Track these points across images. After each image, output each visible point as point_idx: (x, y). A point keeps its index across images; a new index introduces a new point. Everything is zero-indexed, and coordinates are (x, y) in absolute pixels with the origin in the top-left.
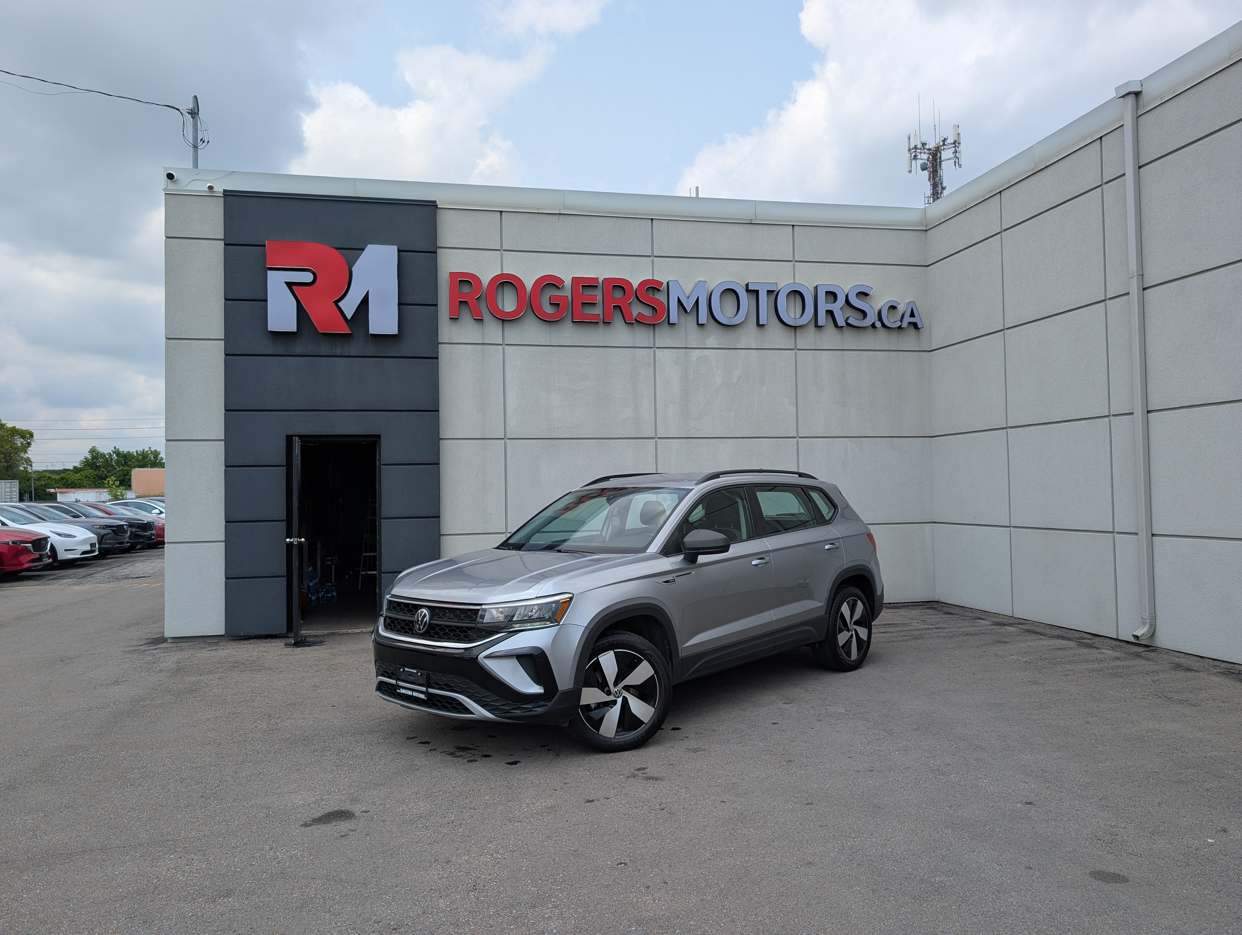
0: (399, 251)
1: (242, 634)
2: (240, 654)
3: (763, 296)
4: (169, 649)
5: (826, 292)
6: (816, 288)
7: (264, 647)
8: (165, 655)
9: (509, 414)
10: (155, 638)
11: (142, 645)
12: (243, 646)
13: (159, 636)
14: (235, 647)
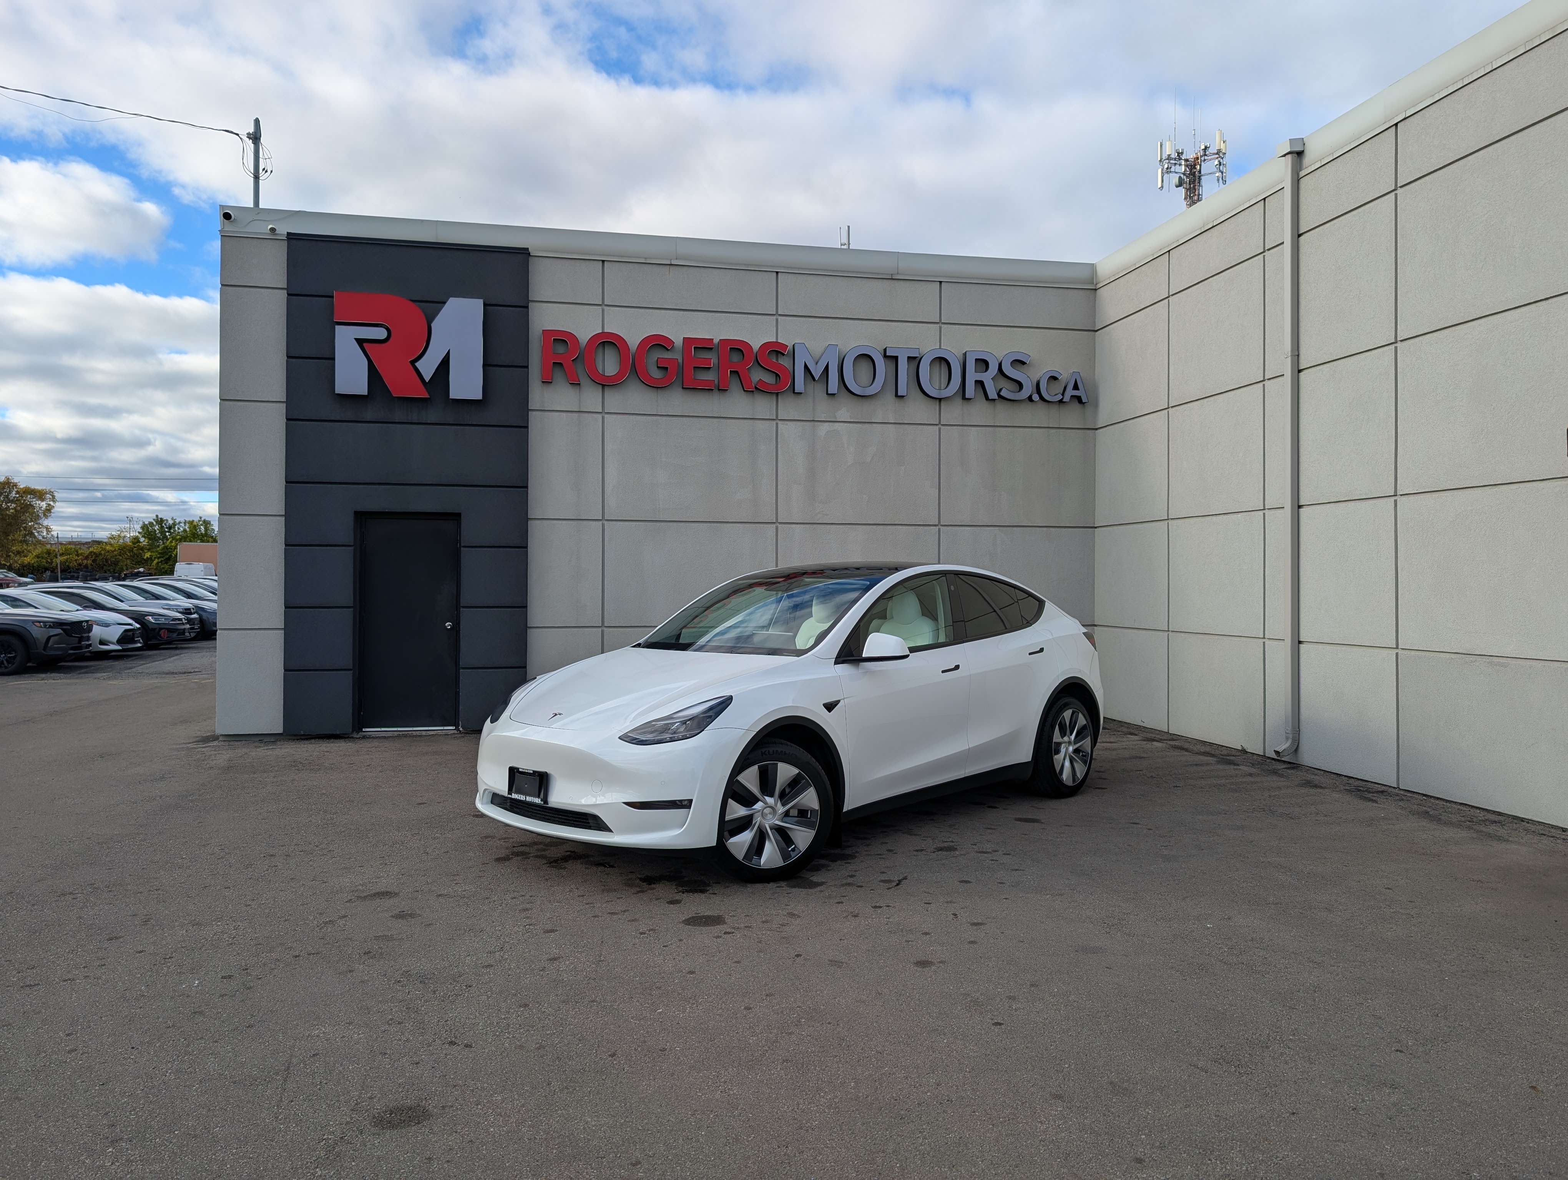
0: (485, 305)
1: (302, 733)
2: (299, 753)
3: (902, 362)
4: (220, 747)
5: (976, 359)
6: (965, 354)
7: (326, 747)
8: (216, 753)
9: (608, 491)
10: (205, 736)
11: (190, 743)
12: (303, 746)
13: (209, 733)
14: (293, 746)
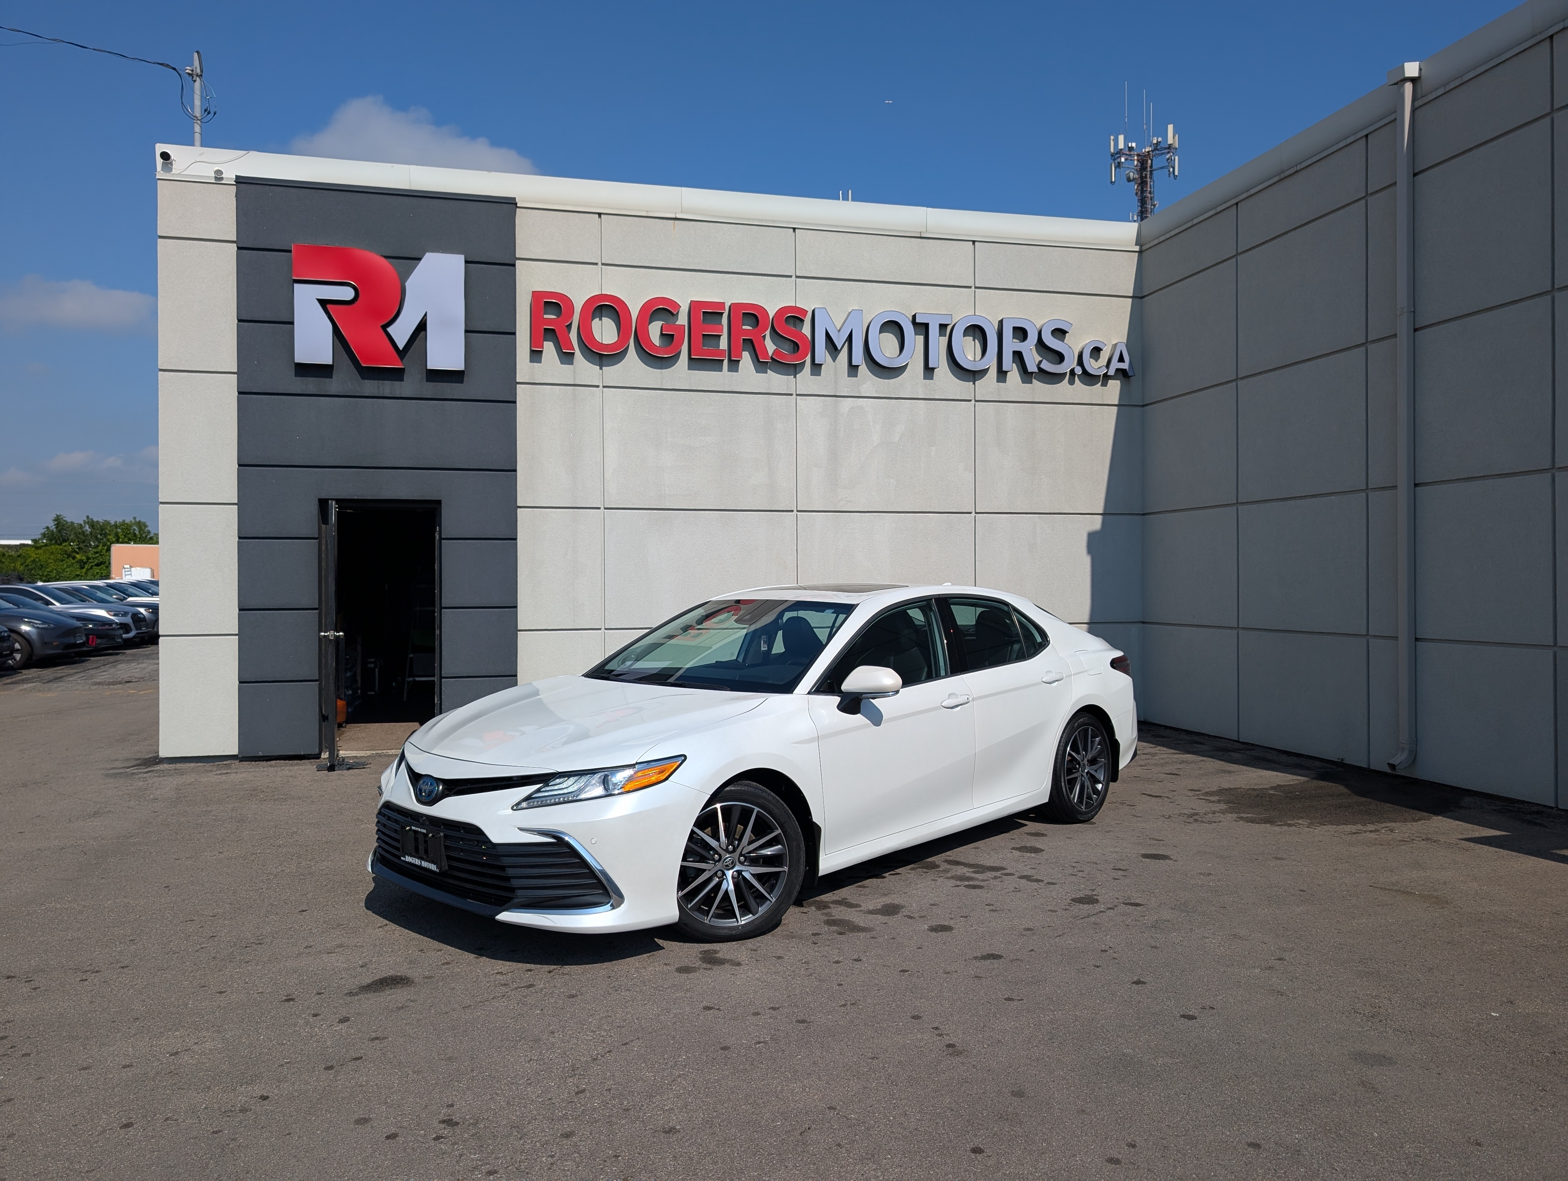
0: (466, 262)
1: (261, 754)
2: (259, 779)
3: (934, 331)
4: (165, 772)
5: (1015, 328)
6: (1001, 322)
7: (290, 771)
8: (160, 779)
9: (607, 475)
10: (146, 759)
11: (129, 767)
12: (262, 769)
13: (151, 755)
14: (252, 770)
